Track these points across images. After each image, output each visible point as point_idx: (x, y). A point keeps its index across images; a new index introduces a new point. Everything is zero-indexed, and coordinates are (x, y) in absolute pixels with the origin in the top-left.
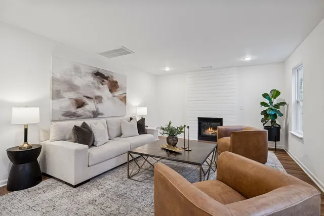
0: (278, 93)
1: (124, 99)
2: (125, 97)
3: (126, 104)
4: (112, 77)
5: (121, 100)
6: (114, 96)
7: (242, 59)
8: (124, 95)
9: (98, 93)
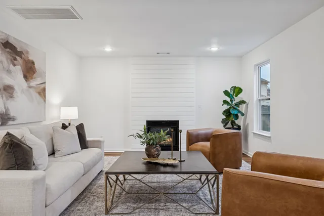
0: (240, 90)
1: (42, 93)
2: (44, 90)
3: (45, 101)
4: (27, 52)
5: (39, 93)
6: (30, 87)
7: (208, 49)
8: (42, 86)
9: (8, 81)
